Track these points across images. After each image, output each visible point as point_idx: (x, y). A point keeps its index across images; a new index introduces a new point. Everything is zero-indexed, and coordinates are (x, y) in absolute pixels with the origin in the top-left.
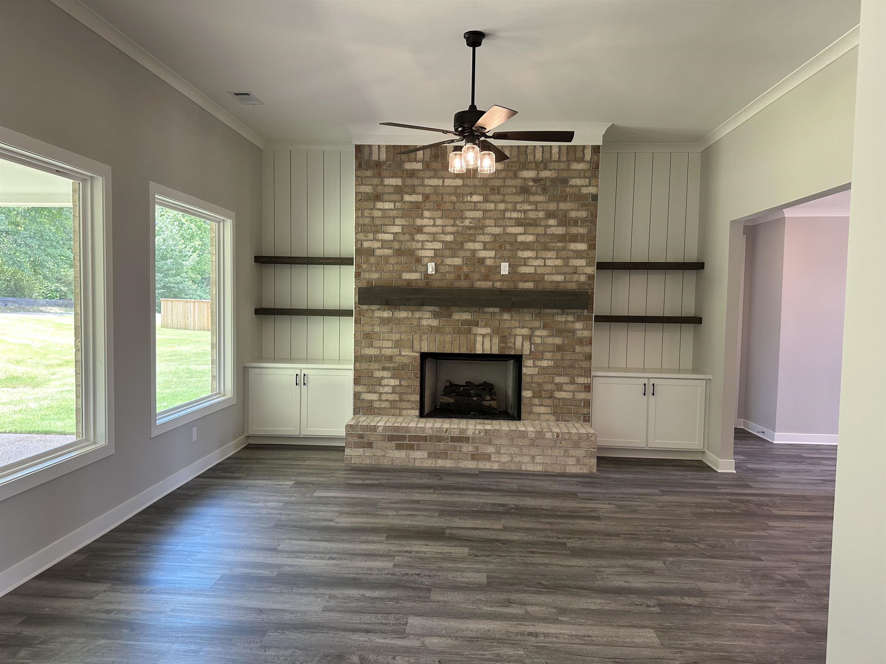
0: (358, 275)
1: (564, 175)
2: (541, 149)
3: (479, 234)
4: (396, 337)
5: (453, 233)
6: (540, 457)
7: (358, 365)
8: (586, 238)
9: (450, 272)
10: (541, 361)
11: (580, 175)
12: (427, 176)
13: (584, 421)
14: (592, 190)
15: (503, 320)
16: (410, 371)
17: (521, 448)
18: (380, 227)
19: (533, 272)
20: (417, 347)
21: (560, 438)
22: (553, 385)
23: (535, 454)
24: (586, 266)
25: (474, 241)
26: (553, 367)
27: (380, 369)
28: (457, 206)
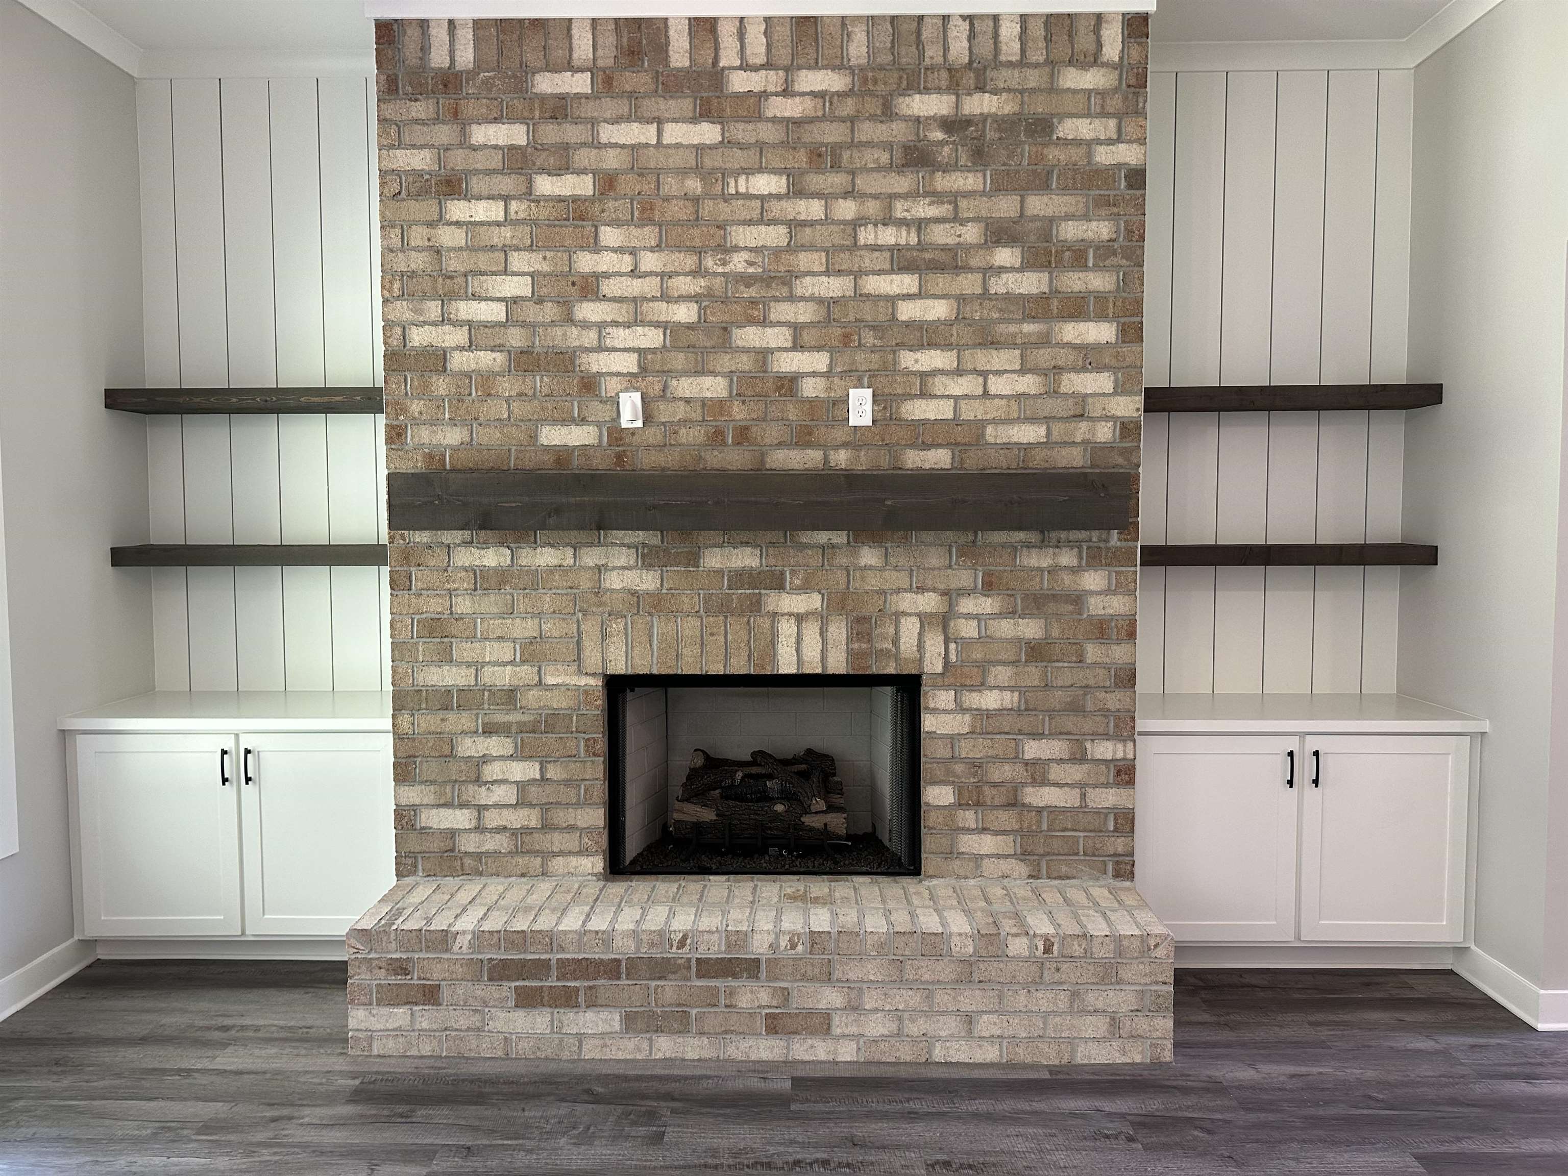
0: (395, 435)
1: (1040, 106)
2: (966, 25)
3: (777, 300)
4: (524, 628)
5: (695, 298)
6: (993, 1018)
7: (405, 719)
8: (1111, 305)
9: (691, 421)
10: (980, 691)
11: (1089, 109)
12: (608, 115)
13: (1117, 875)
14: (1128, 154)
15: (861, 569)
16: (574, 735)
17: (928, 989)
18: (460, 280)
19: (950, 415)
20: (592, 658)
21: (1056, 953)
22: (1019, 768)
23: (974, 1008)
24: (1115, 393)
25: (764, 322)
26: (1017, 712)
27: (476, 732)
28: (707, 208)
